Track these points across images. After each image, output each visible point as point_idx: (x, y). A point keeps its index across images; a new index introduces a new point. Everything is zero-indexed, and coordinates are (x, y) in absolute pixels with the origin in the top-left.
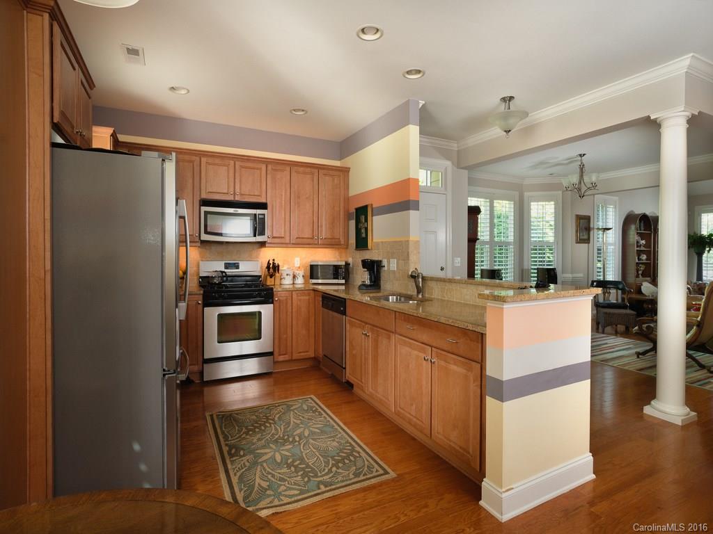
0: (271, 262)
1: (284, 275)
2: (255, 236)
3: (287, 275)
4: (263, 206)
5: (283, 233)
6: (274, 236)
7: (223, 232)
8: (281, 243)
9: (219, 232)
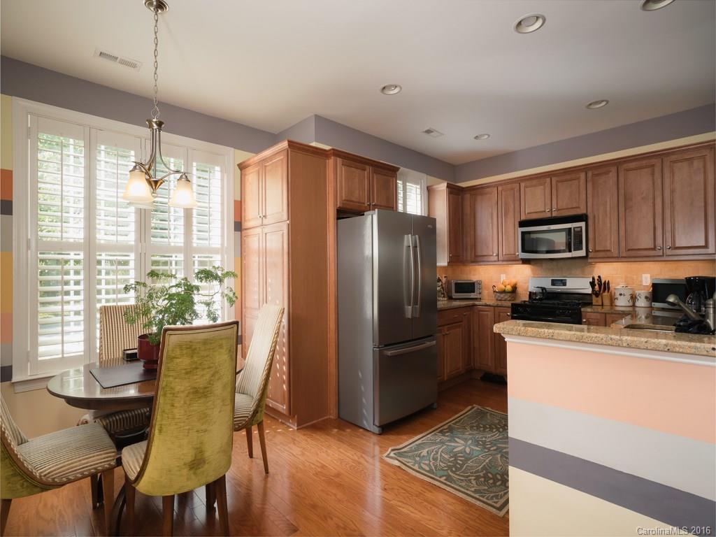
0: (596, 278)
1: (617, 296)
2: (570, 251)
3: (621, 295)
4: (582, 218)
5: (608, 245)
6: (597, 249)
7: (539, 250)
8: (608, 257)
9: (534, 249)
